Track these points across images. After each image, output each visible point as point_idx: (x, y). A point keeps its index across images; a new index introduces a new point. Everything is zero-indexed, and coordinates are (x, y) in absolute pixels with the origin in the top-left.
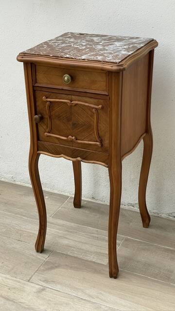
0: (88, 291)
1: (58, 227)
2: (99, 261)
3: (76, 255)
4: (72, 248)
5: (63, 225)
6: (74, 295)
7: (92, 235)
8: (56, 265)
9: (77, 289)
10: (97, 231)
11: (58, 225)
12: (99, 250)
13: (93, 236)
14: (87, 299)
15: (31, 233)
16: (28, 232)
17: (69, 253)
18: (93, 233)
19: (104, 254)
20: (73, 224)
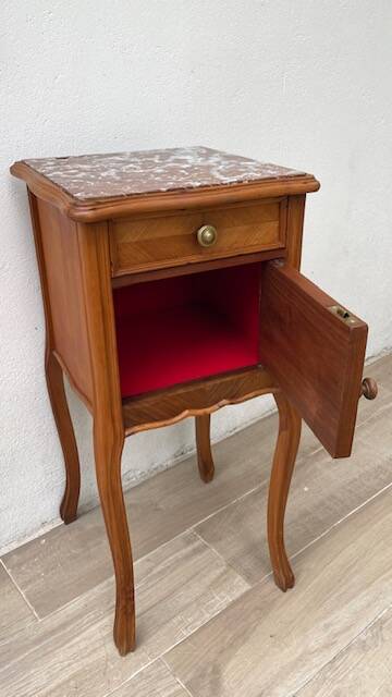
0: (313, 645)
1: (85, 619)
2: (237, 594)
3: (199, 624)
4: (174, 621)
5: (87, 609)
6: (315, 671)
7: (154, 572)
8: (210, 670)
9: (299, 659)
10: (148, 560)
11: (80, 616)
12: (207, 581)
13: (159, 573)
14: (333, 653)
15: (69, 681)
16: (59, 686)
17: (186, 634)
18: (151, 570)
19: (219, 578)
20: (95, 589)
